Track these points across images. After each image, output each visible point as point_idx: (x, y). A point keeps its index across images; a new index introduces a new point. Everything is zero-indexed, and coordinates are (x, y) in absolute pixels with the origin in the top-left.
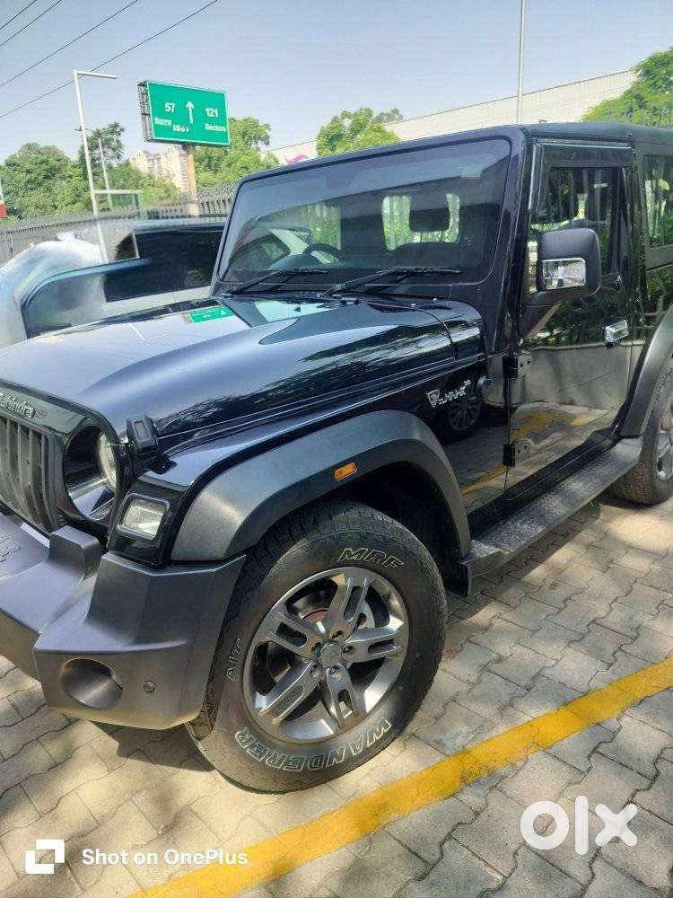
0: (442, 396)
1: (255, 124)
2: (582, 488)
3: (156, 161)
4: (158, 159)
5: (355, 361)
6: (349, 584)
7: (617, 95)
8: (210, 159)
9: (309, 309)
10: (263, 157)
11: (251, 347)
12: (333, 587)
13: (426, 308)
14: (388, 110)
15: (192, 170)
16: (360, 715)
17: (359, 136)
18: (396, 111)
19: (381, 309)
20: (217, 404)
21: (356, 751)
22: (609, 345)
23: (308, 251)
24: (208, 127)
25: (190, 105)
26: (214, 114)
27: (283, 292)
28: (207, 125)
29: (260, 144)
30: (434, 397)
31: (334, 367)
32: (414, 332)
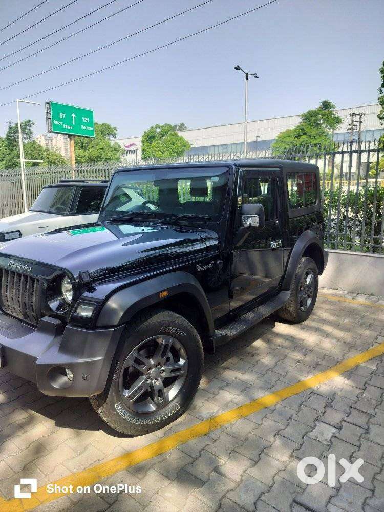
0: (202, 267)
1: (109, 126)
2: (264, 311)
3: (50, 141)
4: (51, 140)
5: (163, 253)
6: (164, 342)
7: (293, 128)
8: (82, 143)
9: (147, 230)
10: (112, 144)
11: (119, 247)
12: (157, 344)
13: (196, 232)
14: (178, 123)
15: (73, 149)
16: (167, 402)
17: (164, 137)
18: (183, 125)
19: (178, 231)
20: (105, 270)
21: (165, 417)
22: (273, 250)
23: (145, 203)
24: (83, 127)
25: (73, 115)
26: (87, 121)
27: (133, 221)
28: (82, 126)
29: (111, 137)
30: (199, 267)
31: (154, 255)
32: (192, 242)
